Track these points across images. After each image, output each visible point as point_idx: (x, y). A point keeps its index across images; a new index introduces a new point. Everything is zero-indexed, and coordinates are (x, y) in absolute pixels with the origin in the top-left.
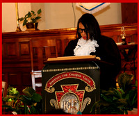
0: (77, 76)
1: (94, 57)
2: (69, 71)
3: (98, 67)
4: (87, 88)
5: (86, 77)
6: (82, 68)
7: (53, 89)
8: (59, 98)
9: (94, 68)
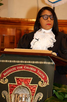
0: (32, 70)
1: (50, 52)
2: (24, 64)
3: (53, 63)
4: (40, 83)
5: (40, 71)
6: (37, 62)
7: (7, 81)
8: (12, 90)
9: (49, 63)
